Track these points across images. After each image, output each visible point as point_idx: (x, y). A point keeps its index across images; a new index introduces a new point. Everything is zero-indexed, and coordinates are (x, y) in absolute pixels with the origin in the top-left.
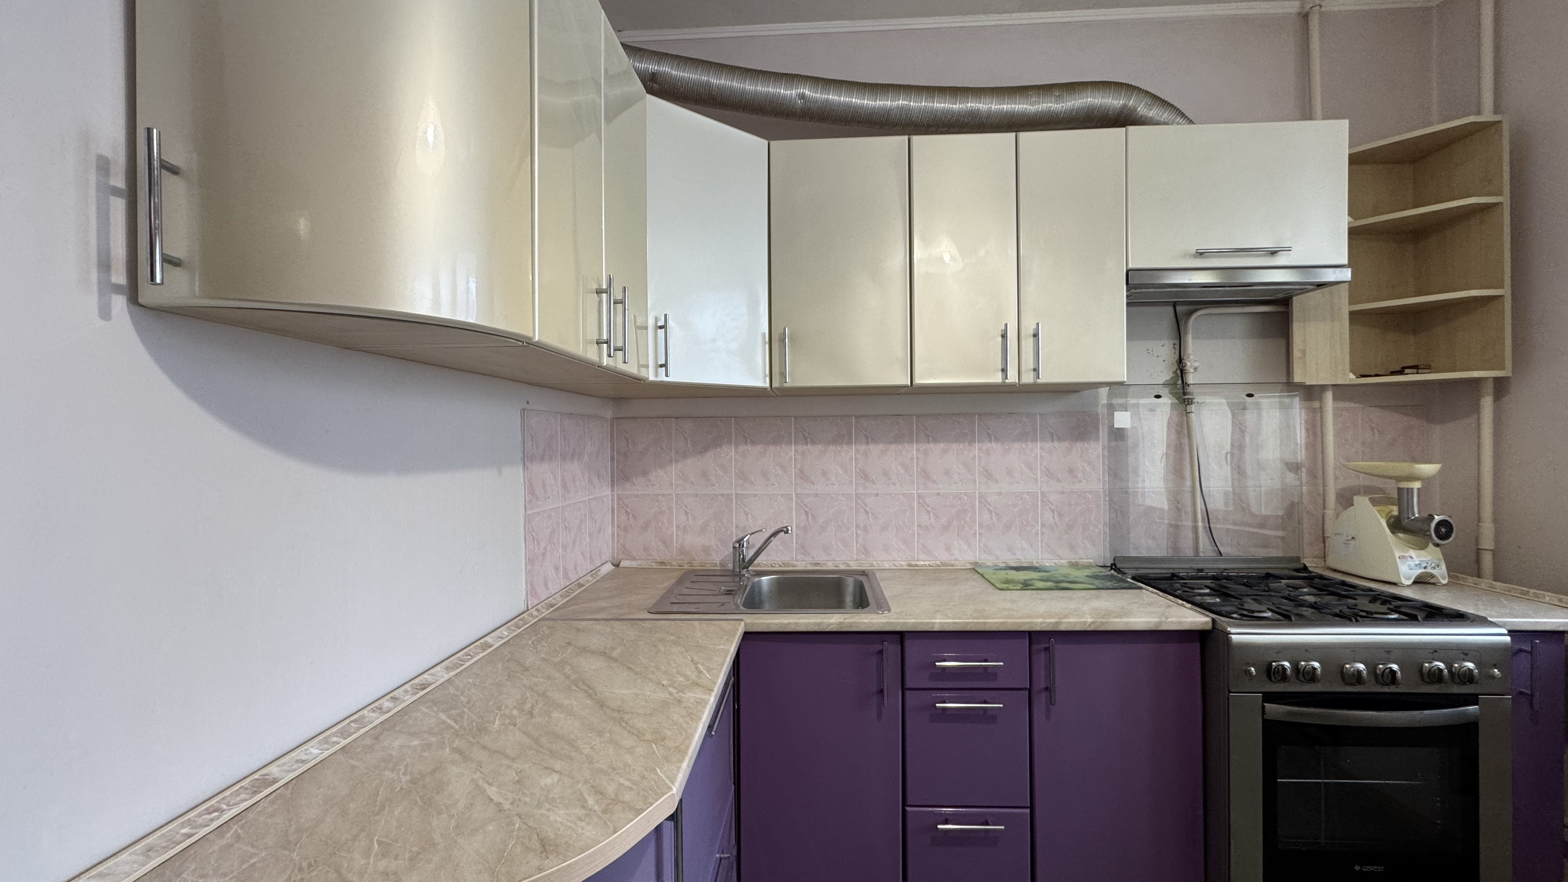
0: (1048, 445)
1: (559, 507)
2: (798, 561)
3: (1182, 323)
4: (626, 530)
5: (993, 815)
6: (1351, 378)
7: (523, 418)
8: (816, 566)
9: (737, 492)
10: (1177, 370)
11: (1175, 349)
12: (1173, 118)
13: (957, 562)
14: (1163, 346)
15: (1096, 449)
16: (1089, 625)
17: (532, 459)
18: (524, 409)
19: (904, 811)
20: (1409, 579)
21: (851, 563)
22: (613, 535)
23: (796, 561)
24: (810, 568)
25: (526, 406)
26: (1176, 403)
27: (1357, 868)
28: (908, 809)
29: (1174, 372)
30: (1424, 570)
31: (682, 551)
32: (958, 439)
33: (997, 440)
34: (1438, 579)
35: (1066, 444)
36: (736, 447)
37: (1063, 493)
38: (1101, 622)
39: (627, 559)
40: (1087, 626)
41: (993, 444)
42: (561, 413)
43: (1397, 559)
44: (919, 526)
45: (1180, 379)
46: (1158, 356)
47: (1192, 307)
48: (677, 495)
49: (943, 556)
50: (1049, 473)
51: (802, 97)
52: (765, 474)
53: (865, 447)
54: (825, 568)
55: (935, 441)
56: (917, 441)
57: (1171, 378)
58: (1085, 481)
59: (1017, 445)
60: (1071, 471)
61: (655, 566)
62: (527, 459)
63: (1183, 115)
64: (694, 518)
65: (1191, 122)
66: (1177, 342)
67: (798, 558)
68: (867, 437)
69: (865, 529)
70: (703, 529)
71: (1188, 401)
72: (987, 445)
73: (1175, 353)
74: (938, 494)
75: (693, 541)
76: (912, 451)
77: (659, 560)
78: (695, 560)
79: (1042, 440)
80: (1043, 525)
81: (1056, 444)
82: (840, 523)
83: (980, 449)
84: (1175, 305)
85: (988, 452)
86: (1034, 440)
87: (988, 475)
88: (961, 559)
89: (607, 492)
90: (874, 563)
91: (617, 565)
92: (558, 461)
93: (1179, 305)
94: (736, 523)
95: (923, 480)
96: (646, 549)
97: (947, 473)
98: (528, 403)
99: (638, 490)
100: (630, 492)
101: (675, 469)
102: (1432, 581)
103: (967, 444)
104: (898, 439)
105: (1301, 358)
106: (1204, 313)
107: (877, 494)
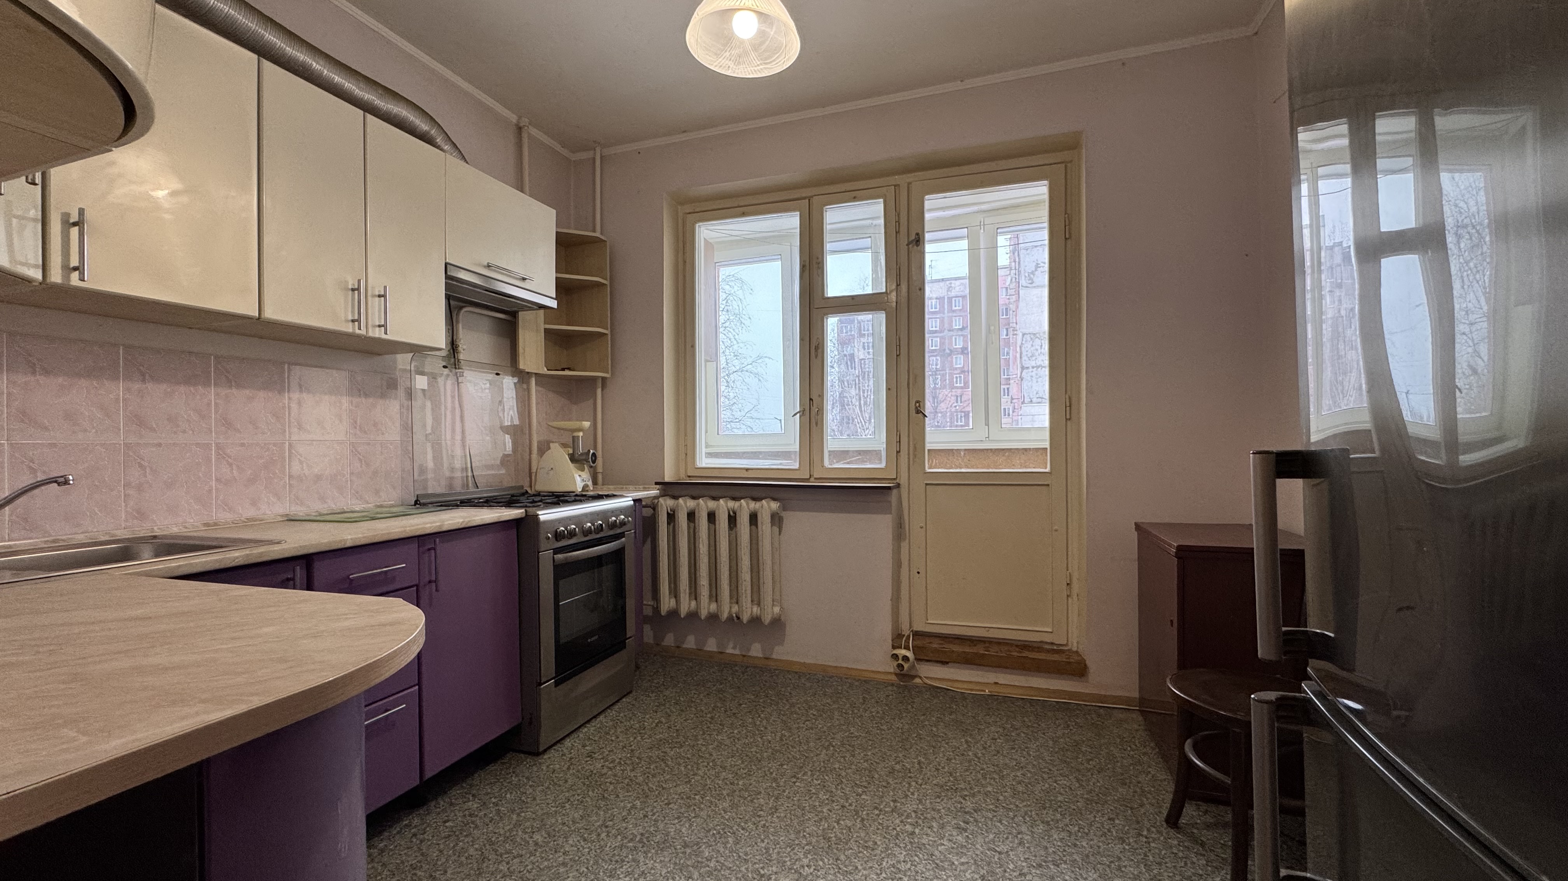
0: (356, 400)
3: (454, 314)
6: (545, 371)
8: (55, 542)
10: (450, 349)
11: (449, 333)
13: (265, 516)
15: (396, 407)
16: (462, 524)
20: (580, 488)
30: (585, 483)
32: (266, 387)
33: (308, 391)
35: (371, 400)
37: (369, 443)
41: (305, 395)
43: (576, 477)
45: (453, 356)
47: (461, 304)
50: (357, 426)
54: (74, 543)
57: (446, 355)
58: (387, 433)
60: (375, 424)
66: (451, 328)
68: (141, 373)
71: (460, 374)
72: (298, 396)
76: (210, 396)
80: (352, 473)
81: (363, 399)
83: (290, 399)
84: (450, 299)
87: (299, 425)
88: (270, 513)
93: (453, 300)
95: (224, 428)
97: (253, 421)
103: (275, 392)
105: (521, 352)
106: (468, 310)
107: (160, 445)
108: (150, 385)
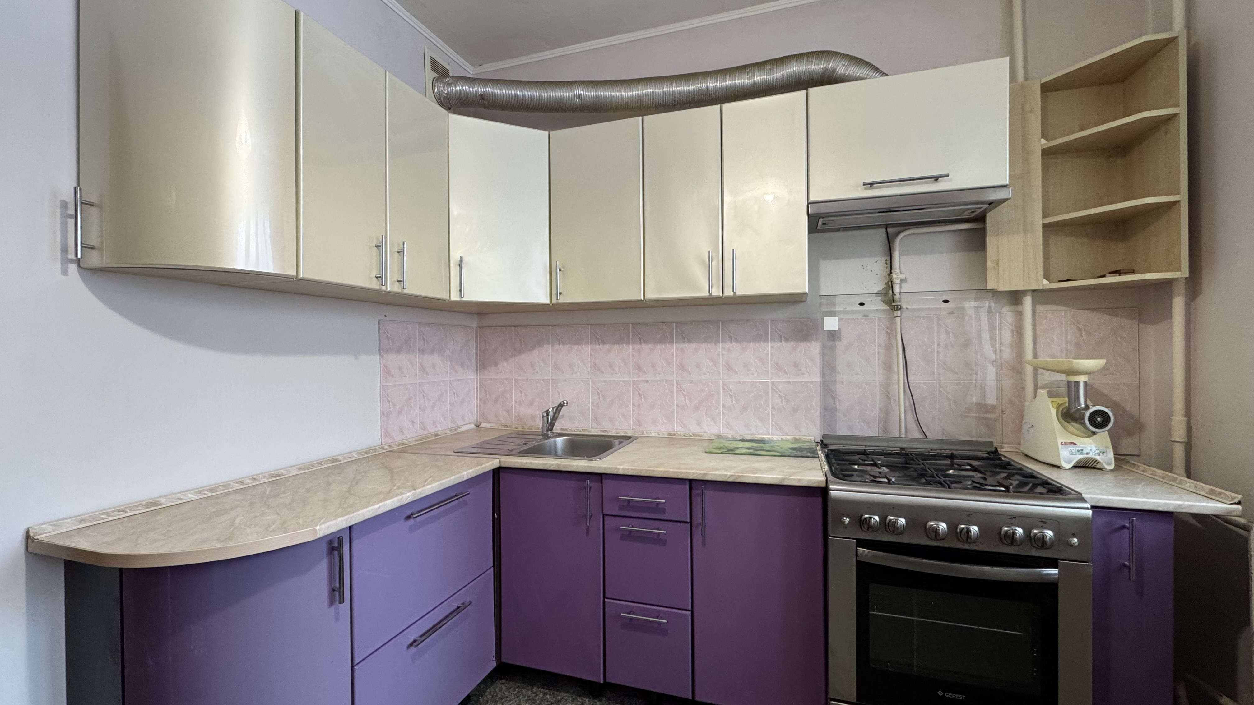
0: (777, 345)
1: (417, 383)
2: (593, 428)
3: (891, 242)
4: (485, 403)
5: (665, 612)
6: (1045, 284)
7: (379, 324)
8: (604, 432)
9: (553, 378)
10: (888, 282)
11: (886, 263)
12: (868, 72)
13: (705, 434)
14: (876, 262)
15: (815, 348)
16: (729, 477)
17: (387, 351)
18: (380, 320)
19: (604, 602)
20: (1069, 462)
21: (628, 431)
22: (477, 406)
23: (591, 428)
24: (599, 433)
25: (384, 318)
26: (887, 309)
27: (940, 693)
28: (606, 600)
29: (886, 284)
30: (1086, 456)
31: (518, 418)
32: (706, 341)
33: (736, 341)
34: (1102, 465)
35: (792, 344)
36: (553, 346)
37: (789, 382)
38: (738, 476)
39: (485, 422)
40: (727, 477)
41: (734, 344)
42: (419, 324)
43: (1060, 445)
44: (677, 406)
45: (891, 289)
46: (871, 271)
47: (899, 229)
48: (515, 379)
49: (695, 429)
50: (778, 367)
51: (579, 96)
52: (571, 366)
53: (638, 346)
54: (610, 434)
55: (690, 342)
56: (676, 342)
57: (883, 289)
58: (808, 374)
59: (752, 345)
60: (796, 365)
61: (501, 427)
62: (382, 351)
63: (876, 69)
64: (526, 395)
65: (884, 74)
66: (889, 258)
67: (593, 426)
68: (640, 339)
69: (639, 406)
70: (531, 403)
71: (897, 308)
72: (728, 345)
73: (887, 268)
74: (692, 382)
75: (525, 411)
76: (673, 349)
77: (504, 424)
78: (526, 425)
79: (773, 340)
80: (773, 408)
81: (784, 344)
82: (621, 402)
83: (723, 348)
84: (886, 227)
85: (729, 350)
86: (766, 341)
87: (729, 368)
88: (709, 432)
89: (472, 376)
90: (645, 432)
91: (477, 426)
92: (416, 354)
93: (889, 228)
94: (552, 400)
95: (680, 371)
96: (496, 416)
97: (698, 366)
98: (385, 316)
99: (492, 376)
100: (487, 377)
101: (514, 361)
102: (1098, 466)
103: (713, 343)
104: (662, 340)
105: (994, 267)
106: (907, 234)
107: (647, 381)
108: (643, 346)
